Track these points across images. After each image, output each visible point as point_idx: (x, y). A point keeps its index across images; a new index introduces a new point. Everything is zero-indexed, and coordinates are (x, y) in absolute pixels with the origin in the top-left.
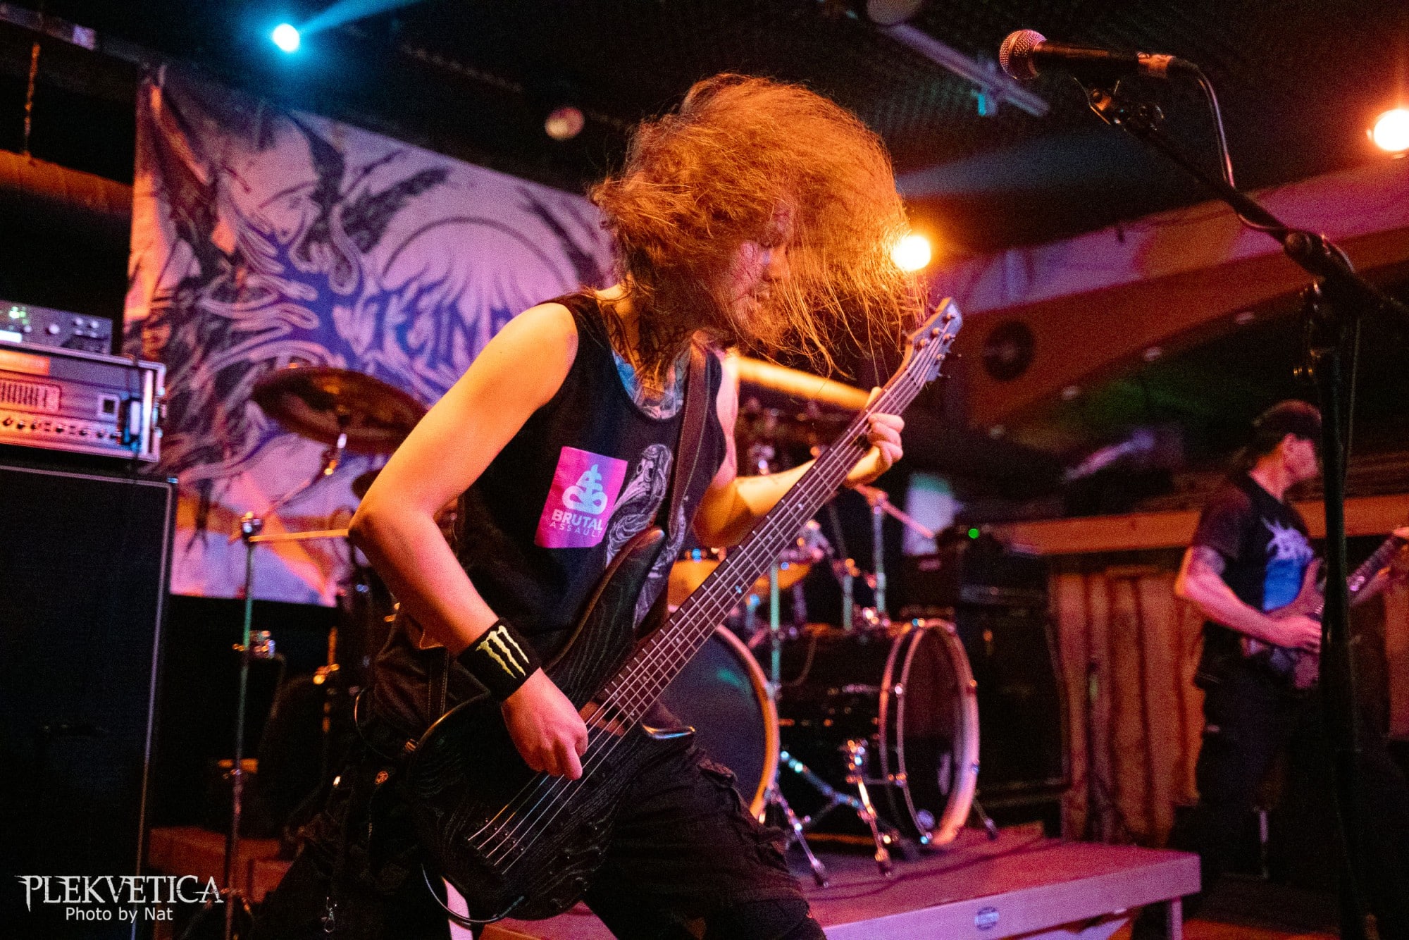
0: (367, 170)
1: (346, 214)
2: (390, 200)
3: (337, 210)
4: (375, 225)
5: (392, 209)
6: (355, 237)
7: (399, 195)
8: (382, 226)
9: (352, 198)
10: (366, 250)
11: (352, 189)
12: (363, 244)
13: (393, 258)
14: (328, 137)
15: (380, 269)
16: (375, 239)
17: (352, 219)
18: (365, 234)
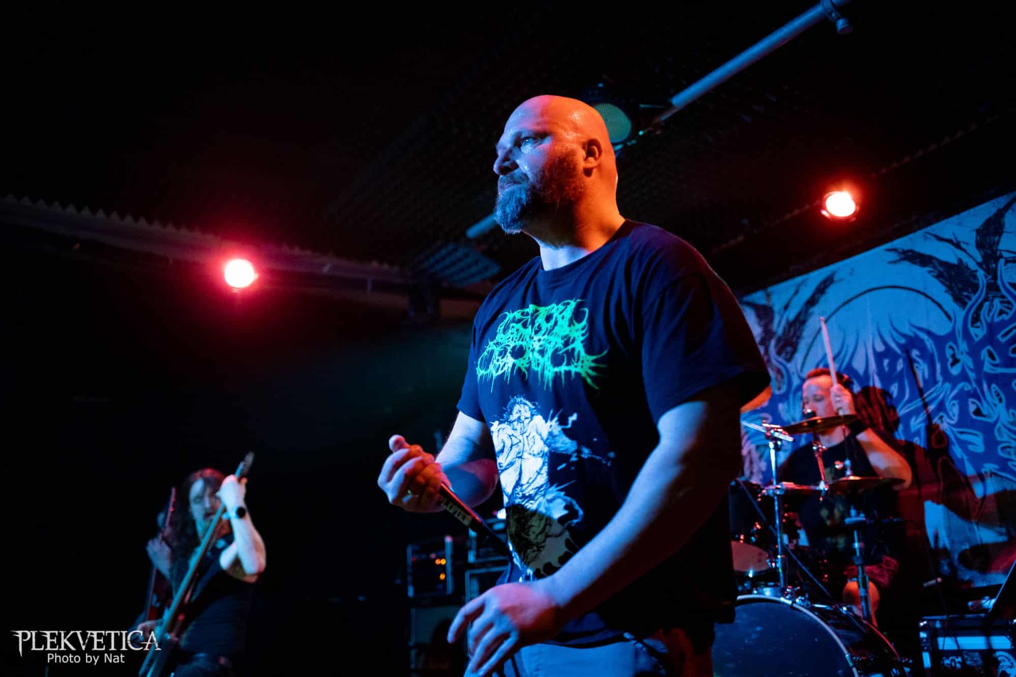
0: (786, 307)
1: (779, 340)
2: (802, 318)
3: (773, 343)
4: (794, 339)
5: (803, 323)
6: (783, 355)
7: (806, 311)
8: (799, 338)
9: (779, 331)
10: (789, 360)
11: (779, 326)
12: (788, 356)
13: (807, 355)
14: (763, 302)
15: (799, 367)
16: (795, 350)
17: (781, 344)
18: (789, 349)
